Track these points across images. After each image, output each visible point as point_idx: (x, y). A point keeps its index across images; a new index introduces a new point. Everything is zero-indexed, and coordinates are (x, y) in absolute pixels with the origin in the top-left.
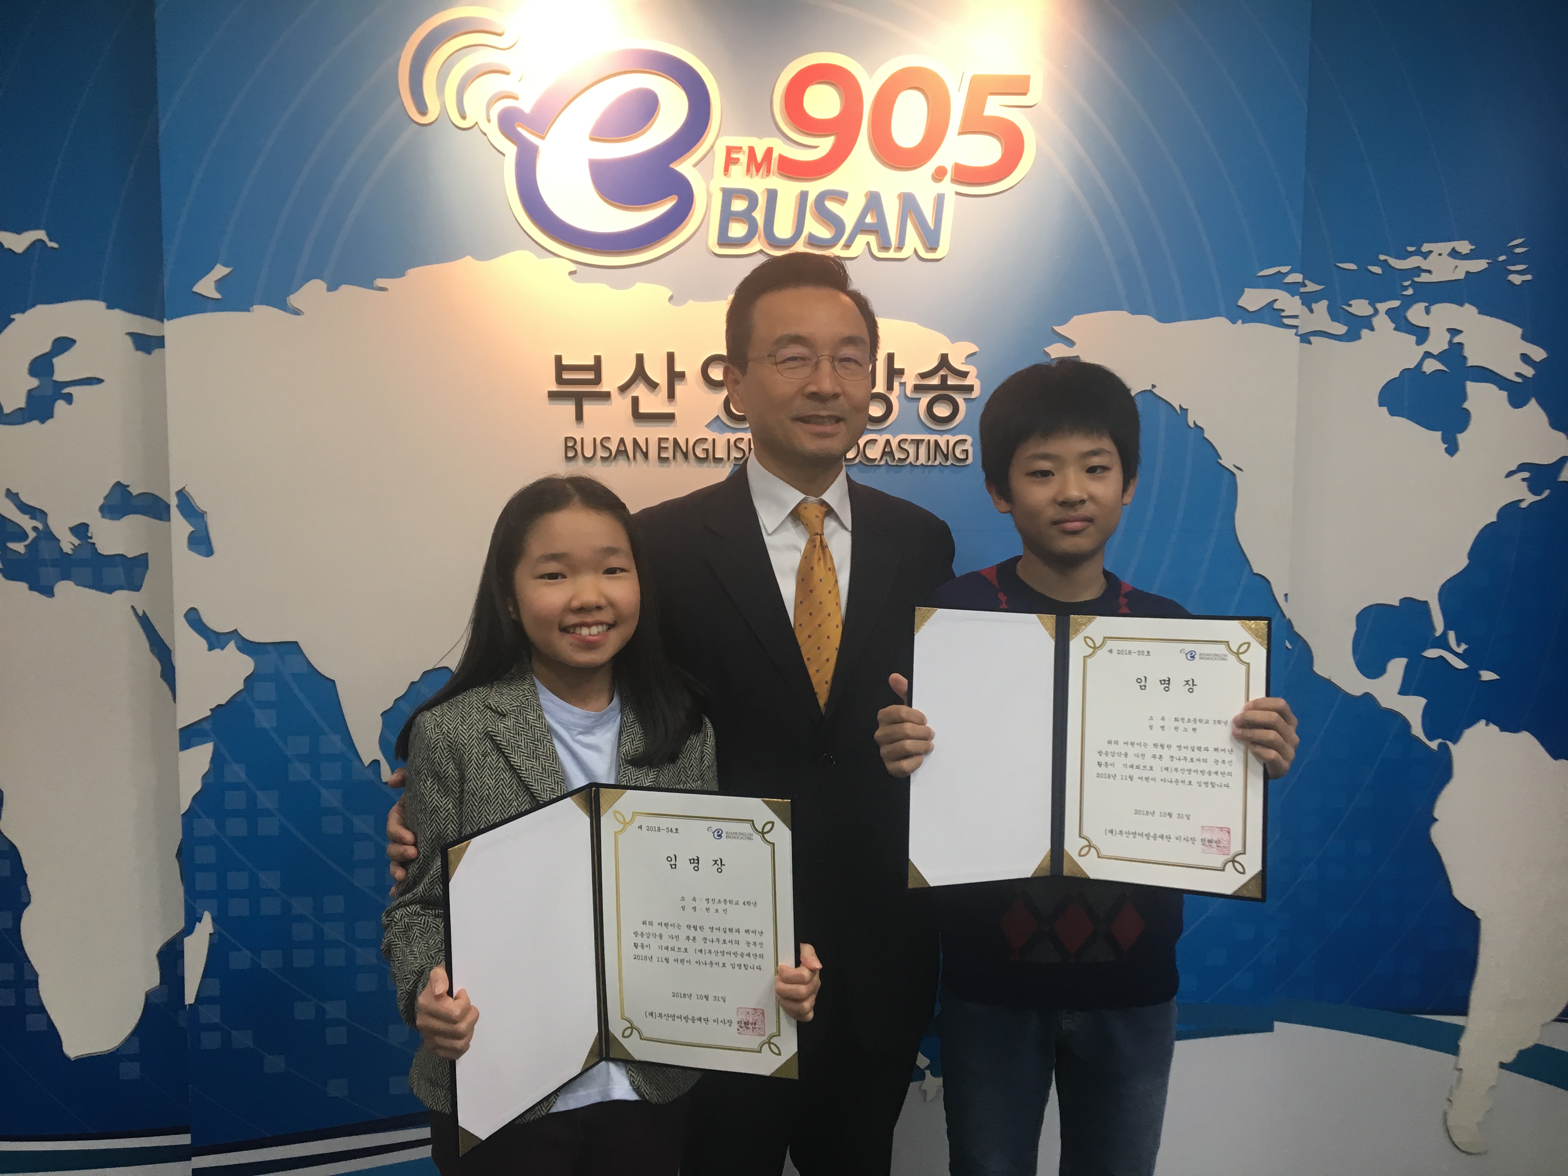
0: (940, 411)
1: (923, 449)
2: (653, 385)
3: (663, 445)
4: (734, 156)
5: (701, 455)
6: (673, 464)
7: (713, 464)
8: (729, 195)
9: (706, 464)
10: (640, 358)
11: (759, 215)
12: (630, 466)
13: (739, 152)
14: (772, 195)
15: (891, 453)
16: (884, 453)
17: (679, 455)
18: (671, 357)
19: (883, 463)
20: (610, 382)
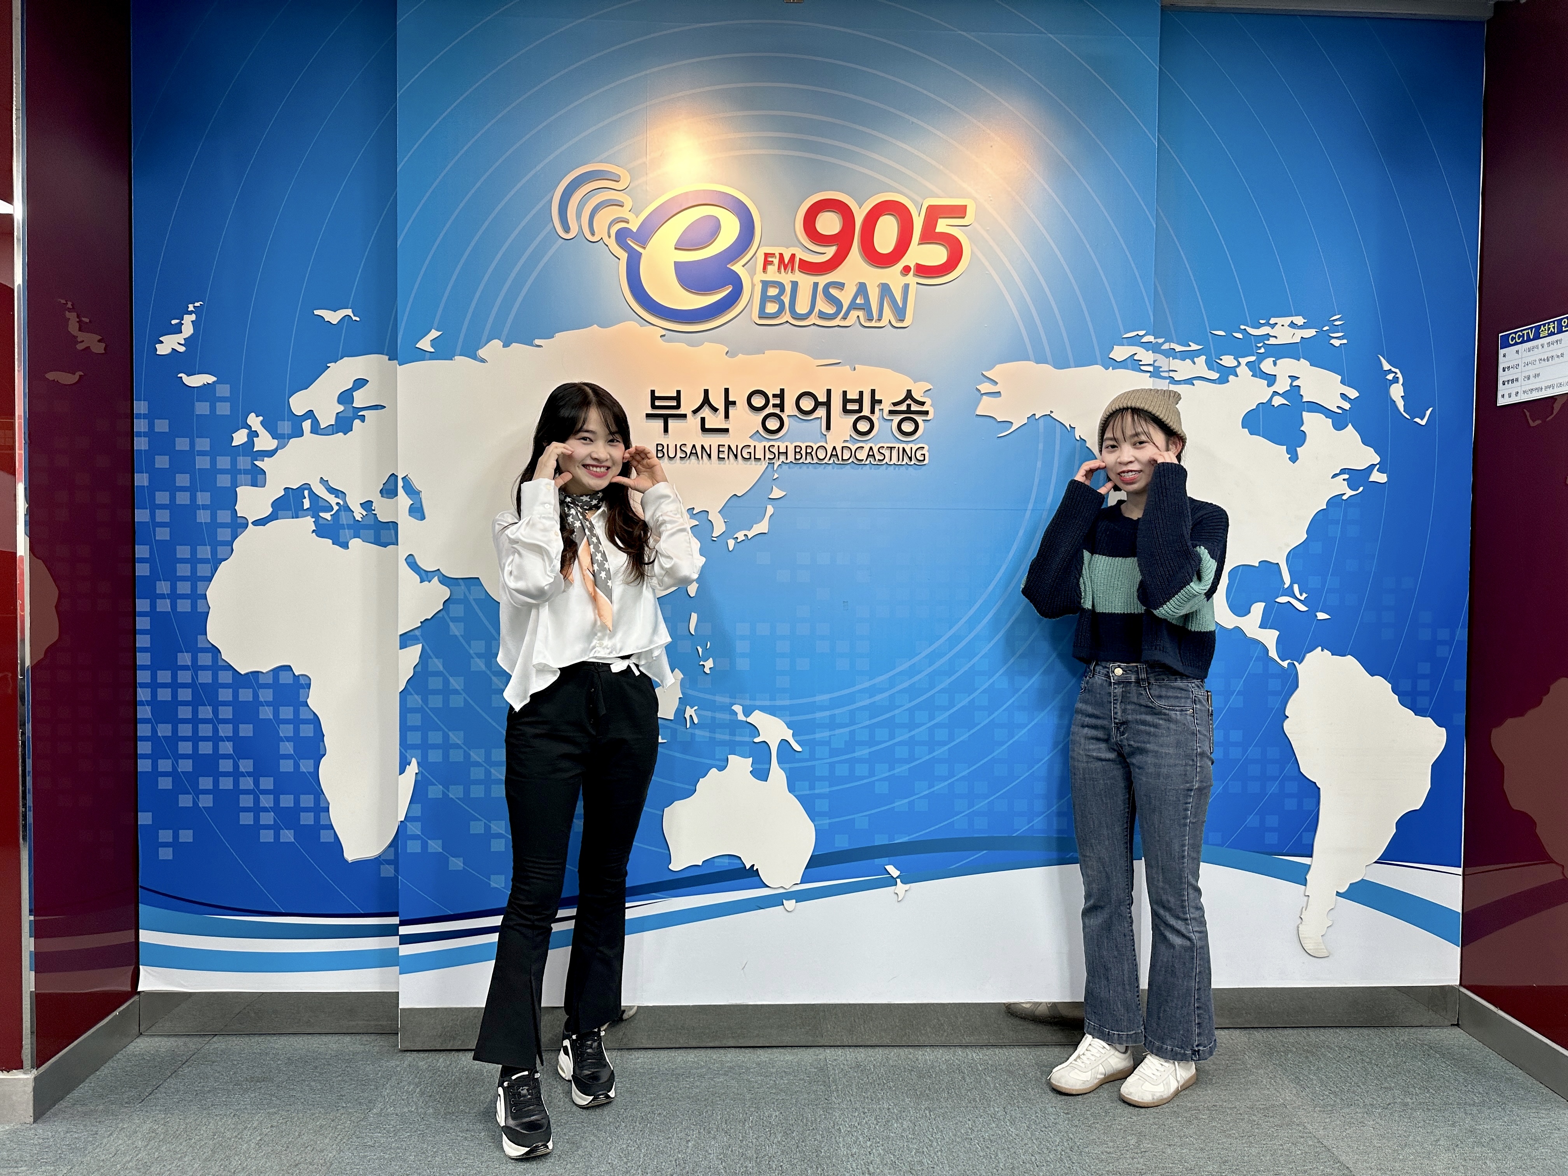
0: (908, 427)
1: (895, 453)
2: (715, 410)
3: (720, 450)
4: (770, 259)
5: (747, 456)
6: (727, 461)
7: (753, 462)
8: (766, 285)
9: (749, 463)
10: (706, 392)
11: (786, 299)
12: (698, 463)
13: (772, 257)
14: (795, 285)
15: (874, 455)
16: (868, 455)
17: (731, 456)
18: (727, 391)
19: (868, 462)
20: (687, 406)
